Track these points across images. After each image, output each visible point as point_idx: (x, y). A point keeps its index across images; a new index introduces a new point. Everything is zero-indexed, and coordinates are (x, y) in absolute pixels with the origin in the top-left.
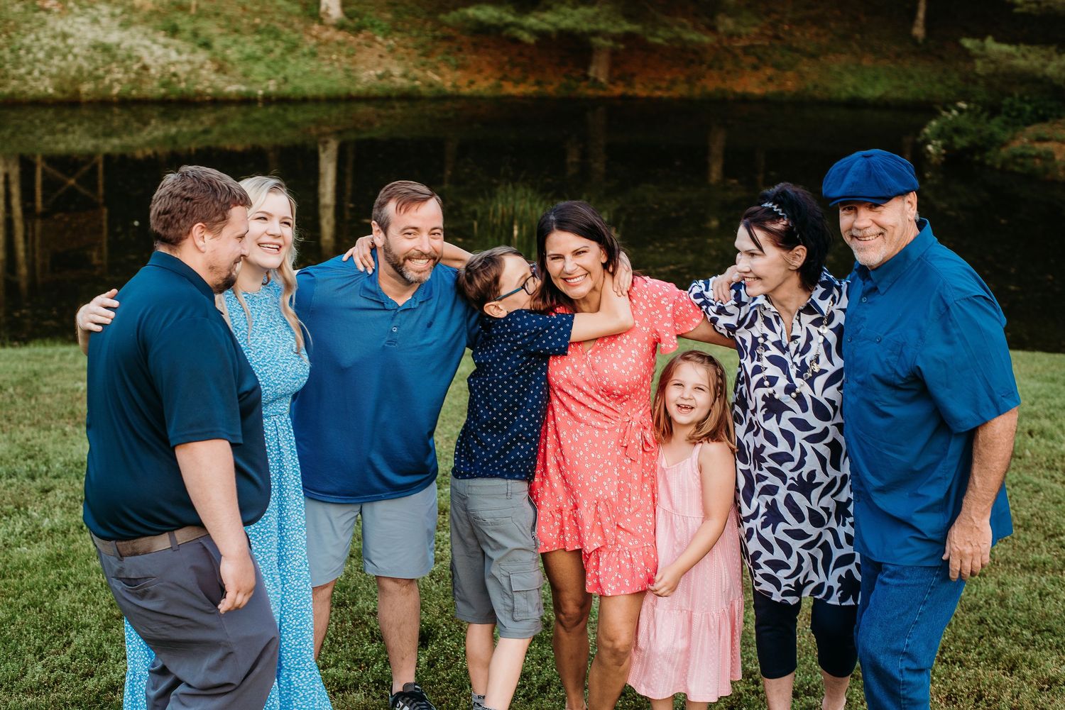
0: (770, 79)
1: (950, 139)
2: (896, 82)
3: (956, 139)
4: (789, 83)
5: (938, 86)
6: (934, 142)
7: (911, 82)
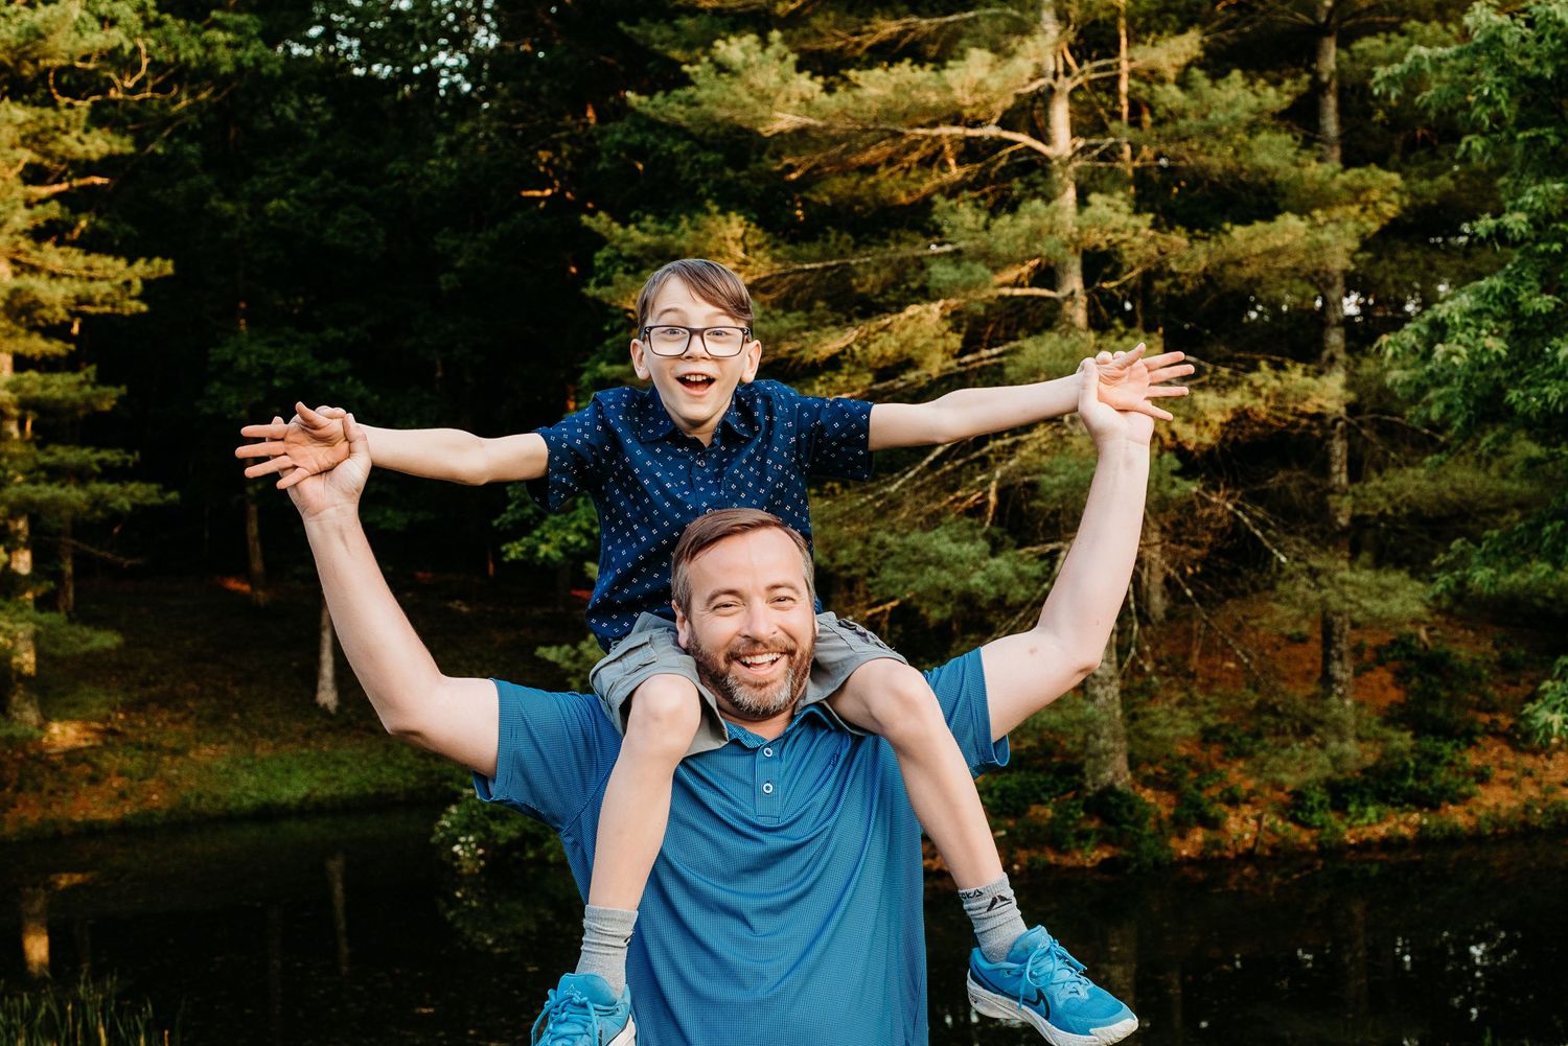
0: (122, 796)
1: (486, 829)
2: (320, 774)
3: (495, 827)
4: (155, 797)
5: (387, 771)
6: (462, 839)
7: (344, 770)
